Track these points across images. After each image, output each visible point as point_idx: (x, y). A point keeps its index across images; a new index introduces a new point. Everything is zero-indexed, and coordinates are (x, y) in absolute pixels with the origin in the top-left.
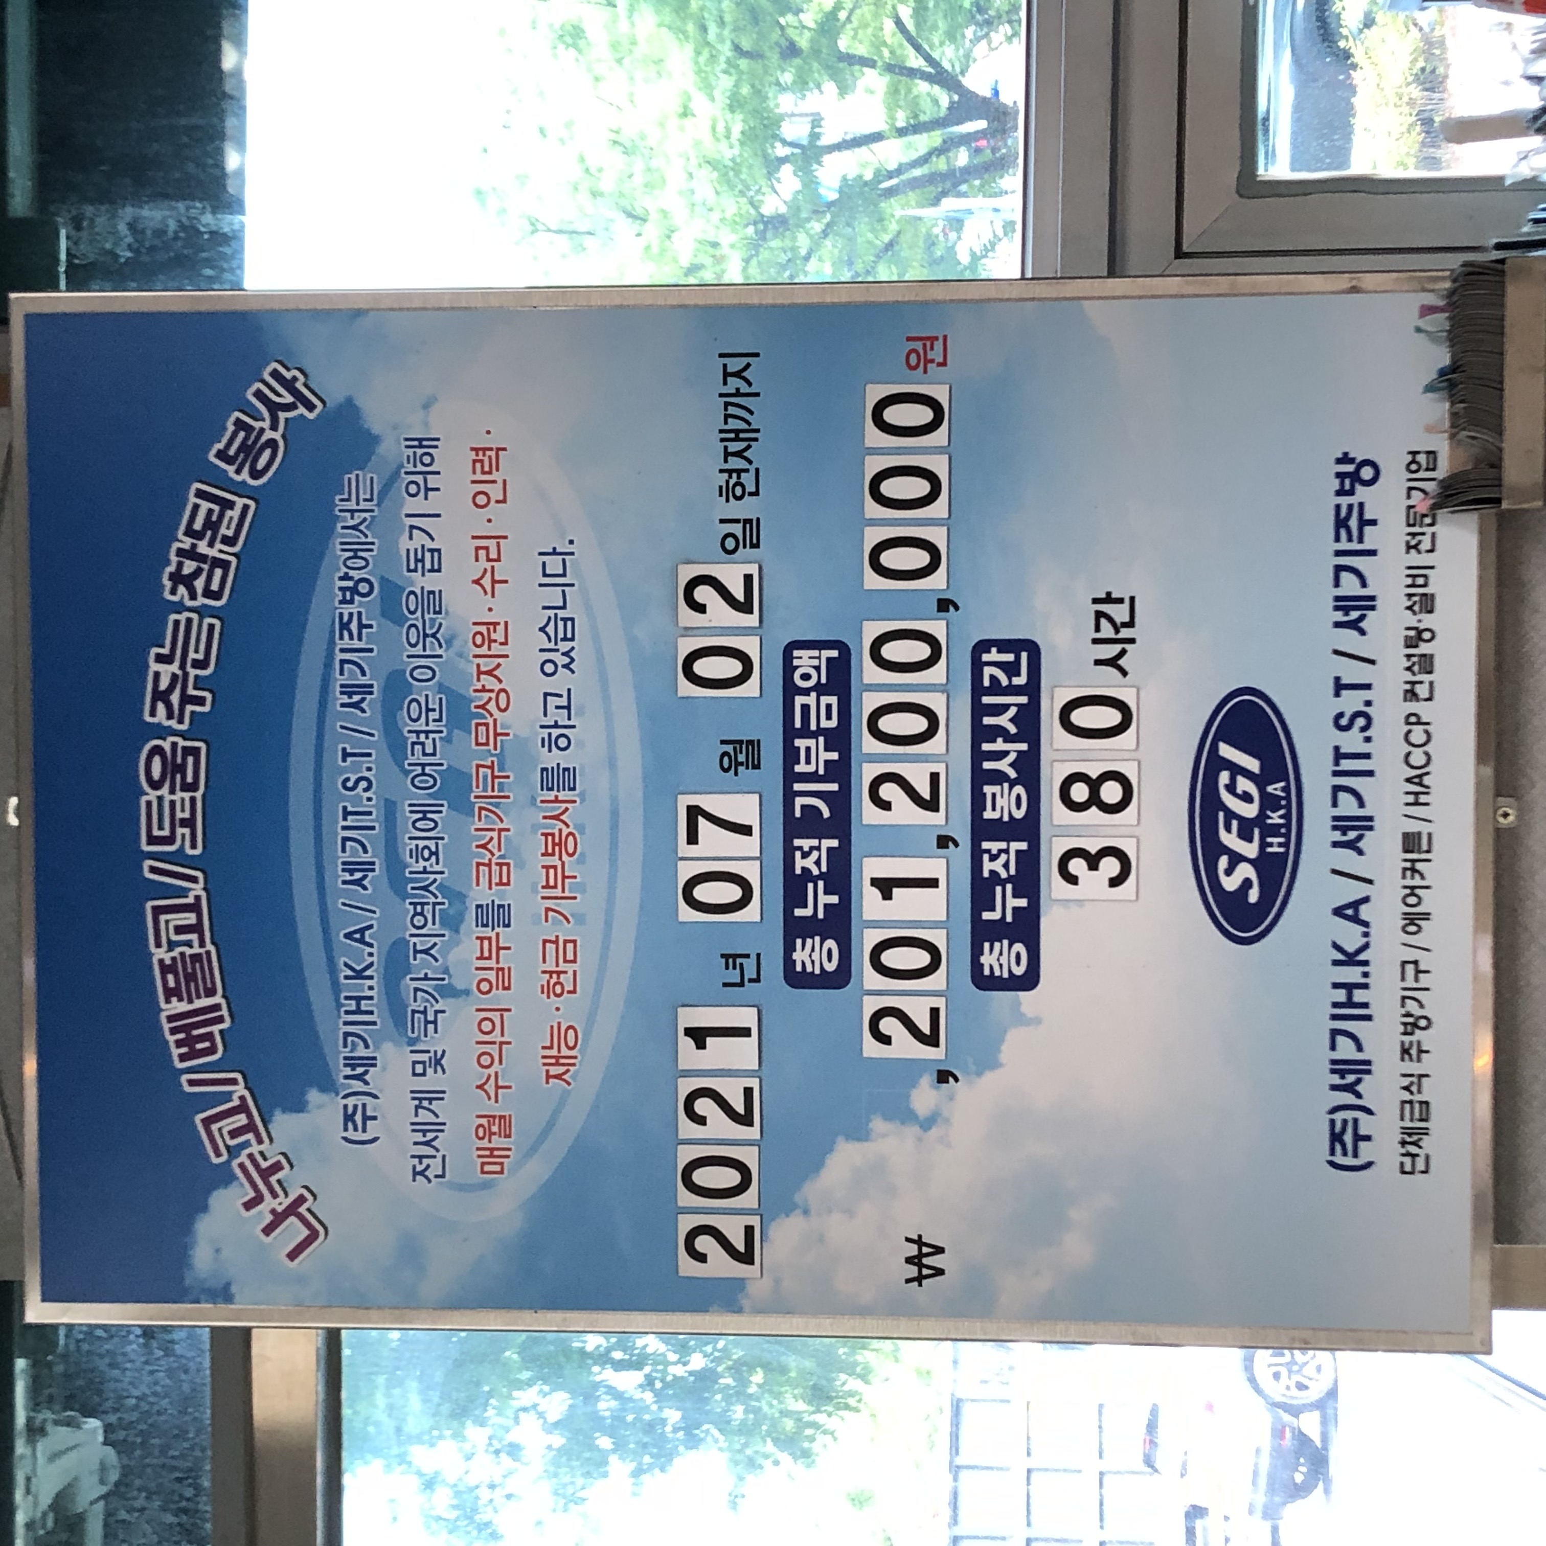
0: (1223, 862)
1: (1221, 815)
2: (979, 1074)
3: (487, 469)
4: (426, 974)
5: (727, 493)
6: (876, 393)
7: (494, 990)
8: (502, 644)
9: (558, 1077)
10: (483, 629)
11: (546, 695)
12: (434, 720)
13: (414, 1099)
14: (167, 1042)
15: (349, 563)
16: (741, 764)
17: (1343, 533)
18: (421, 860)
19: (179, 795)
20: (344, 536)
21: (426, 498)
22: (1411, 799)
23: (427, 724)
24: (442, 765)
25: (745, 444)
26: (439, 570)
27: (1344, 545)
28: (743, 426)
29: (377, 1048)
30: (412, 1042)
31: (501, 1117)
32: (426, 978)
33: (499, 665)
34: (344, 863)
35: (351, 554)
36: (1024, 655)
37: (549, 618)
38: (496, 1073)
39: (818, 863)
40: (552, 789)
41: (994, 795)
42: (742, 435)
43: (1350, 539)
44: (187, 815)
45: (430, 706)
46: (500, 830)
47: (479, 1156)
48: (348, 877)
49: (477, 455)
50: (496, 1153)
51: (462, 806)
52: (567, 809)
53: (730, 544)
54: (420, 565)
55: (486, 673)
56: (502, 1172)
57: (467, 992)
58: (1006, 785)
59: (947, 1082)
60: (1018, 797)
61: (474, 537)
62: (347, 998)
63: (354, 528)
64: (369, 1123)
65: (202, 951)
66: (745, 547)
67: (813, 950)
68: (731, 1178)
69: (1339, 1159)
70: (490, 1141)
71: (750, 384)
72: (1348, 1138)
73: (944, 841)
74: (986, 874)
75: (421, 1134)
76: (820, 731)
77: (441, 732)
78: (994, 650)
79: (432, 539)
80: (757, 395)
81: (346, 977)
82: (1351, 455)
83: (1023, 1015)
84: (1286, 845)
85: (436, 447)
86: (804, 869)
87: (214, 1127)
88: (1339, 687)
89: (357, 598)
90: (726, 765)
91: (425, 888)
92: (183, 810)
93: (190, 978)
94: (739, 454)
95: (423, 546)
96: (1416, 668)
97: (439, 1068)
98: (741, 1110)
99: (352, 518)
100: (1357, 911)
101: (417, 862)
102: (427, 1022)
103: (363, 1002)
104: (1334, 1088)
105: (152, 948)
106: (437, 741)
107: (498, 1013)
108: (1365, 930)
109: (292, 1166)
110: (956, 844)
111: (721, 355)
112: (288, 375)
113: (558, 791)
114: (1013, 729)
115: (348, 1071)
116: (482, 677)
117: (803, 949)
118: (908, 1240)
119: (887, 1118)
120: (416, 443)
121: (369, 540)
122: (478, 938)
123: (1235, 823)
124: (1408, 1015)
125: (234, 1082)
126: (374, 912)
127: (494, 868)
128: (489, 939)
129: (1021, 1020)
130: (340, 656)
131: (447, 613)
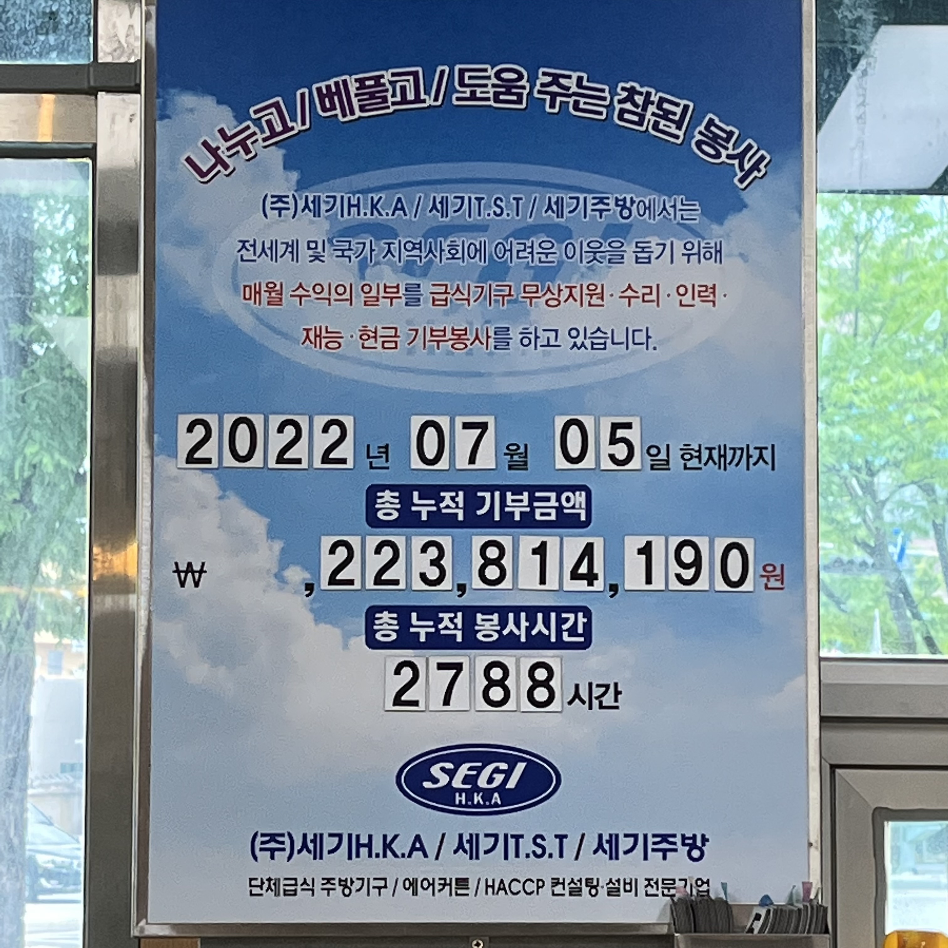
0: (449, 766)
1: (480, 764)
2: (312, 610)
3: (702, 294)
4: (374, 250)
5: (686, 448)
6: (749, 545)
7: (363, 295)
8: (589, 302)
9: (307, 337)
10: (599, 291)
11: (556, 331)
12: (540, 259)
13: (293, 241)
14: (329, 79)
15: (641, 204)
16: (512, 457)
17: (658, 839)
18: (449, 248)
19: (492, 90)
20: (659, 201)
21: (684, 255)
22: (490, 883)
23: (538, 253)
24: (511, 262)
25: (716, 460)
26: (637, 262)
27: (651, 840)
28: (729, 460)
29: (327, 218)
30: (330, 241)
31: (281, 299)
32: (372, 250)
33: (576, 300)
34: (447, 197)
35: (647, 205)
36: (582, 639)
37: (605, 333)
38: (309, 296)
39: (448, 507)
40: (495, 333)
41: (492, 620)
42: (722, 459)
43: (654, 843)
44: (478, 95)
45: (549, 256)
46: (468, 300)
47: (255, 285)
48: (438, 200)
49: (711, 288)
50: (257, 296)
51: (484, 276)
52: (482, 343)
53: (654, 451)
54: (640, 250)
55: (571, 292)
56: (245, 298)
57: (363, 277)
58: (498, 628)
59: (306, 590)
60: (491, 636)
61: (658, 286)
62: (359, 199)
63: (664, 209)
64: (276, 212)
65: (390, 104)
66: (652, 460)
67: (391, 503)
68: (243, 448)
69: (259, 839)
70: (265, 291)
71: (755, 464)
72: (273, 845)
73: (462, 588)
74: (441, 615)
75: (269, 246)
76: (533, 509)
77: (532, 261)
78: (585, 620)
79: (657, 258)
80: (748, 469)
81: (372, 198)
82: (707, 843)
83: (349, 637)
84: (460, 805)
85: (716, 261)
86: (443, 498)
87: (273, 110)
88: (561, 838)
89: (619, 209)
90: (511, 448)
91: (431, 251)
92: (482, 92)
93: (372, 96)
94: (710, 457)
95: (652, 252)
96: (572, 885)
97: (312, 258)
98: (287, 456)
99: (671, 207)
100: (418, 849)
101: (448, 246)
102: (343, 251)
103: (356, 209)
104: (305, 836)
105: (391, 71)
106: (526, 260)
107: (349, 297)
108: (406, 856)
109: (249, 160)
110: (460, 596)
111: (773, 446)
112: (762, 166)
113: (495, 338)
114: (534, 632)
115: (311, 199)
116: (568, 290)
117: (392, 497)
118: (203, 564)
119: (283, 551)
120: (718, 248)
121: (657, 218)
122: (398, 285)
123: (474, 773)
124: (352, 882)
125: (303, 123)
126: (415, 216)
127: (443, 297)
128: (398, 292)
129: (347, 636)
130: (582, 197)
131: (610, 267)
